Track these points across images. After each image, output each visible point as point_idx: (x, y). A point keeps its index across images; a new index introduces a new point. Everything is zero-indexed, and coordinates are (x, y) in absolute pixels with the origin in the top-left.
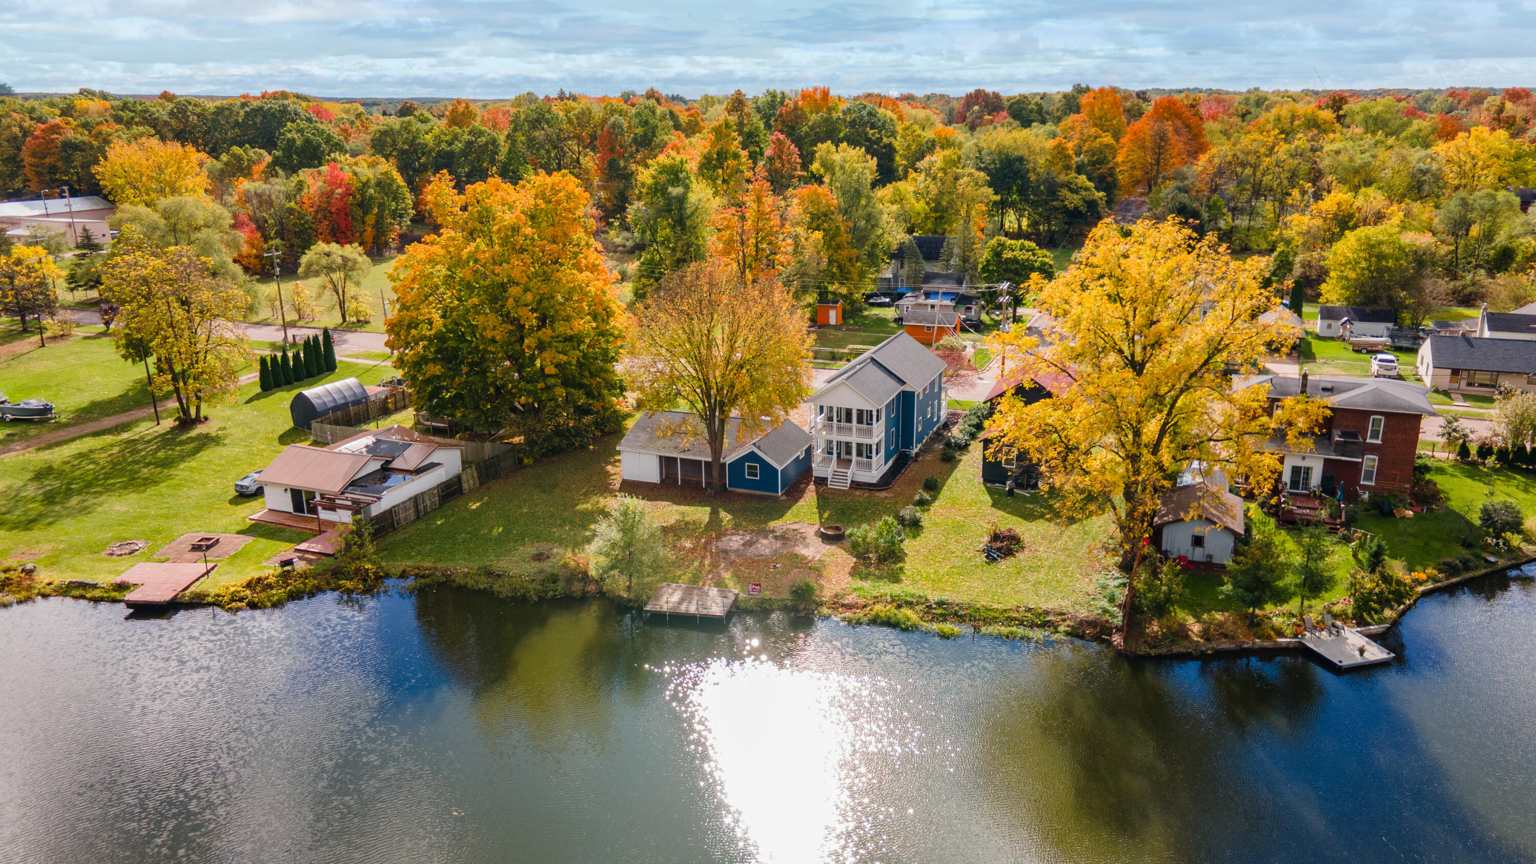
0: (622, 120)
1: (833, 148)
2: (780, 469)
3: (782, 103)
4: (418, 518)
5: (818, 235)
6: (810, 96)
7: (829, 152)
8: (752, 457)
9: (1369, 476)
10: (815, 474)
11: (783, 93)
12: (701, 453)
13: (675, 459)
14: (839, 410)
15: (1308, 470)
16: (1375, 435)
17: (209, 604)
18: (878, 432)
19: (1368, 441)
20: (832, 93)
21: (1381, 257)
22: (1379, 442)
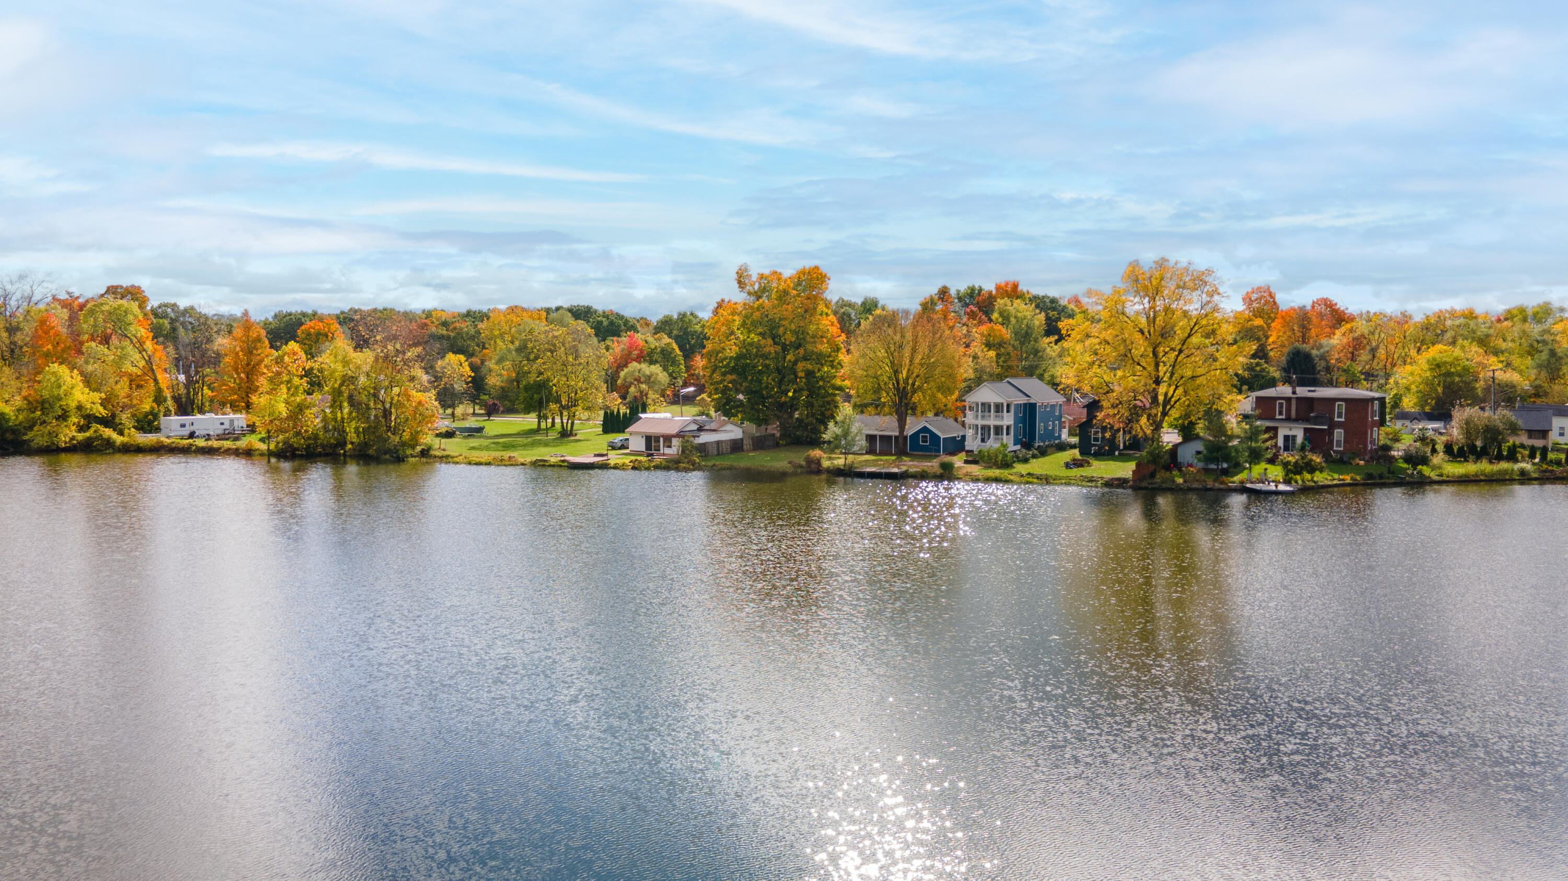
0: (850, 310)
1: (1009, 302)
2: (942, 437)
3: (979, 294)
4: (718, 454)
5: (992, 354)
6: (1002, 288)
7: (1006, 305)
8: (925, 429)
9: (1338, 445)
10: (967, 448)
11: (980, 287)
12: (893, 431)
13: (876, 436)
14: (983, 404)
15: (1294, 437)
16: (1340, 416)
17: (611, 468)
18: (1008, 420)
19: (1336, 419)
20: (1020, 288)
21: (1449, 374)
22: (1343, 420)
